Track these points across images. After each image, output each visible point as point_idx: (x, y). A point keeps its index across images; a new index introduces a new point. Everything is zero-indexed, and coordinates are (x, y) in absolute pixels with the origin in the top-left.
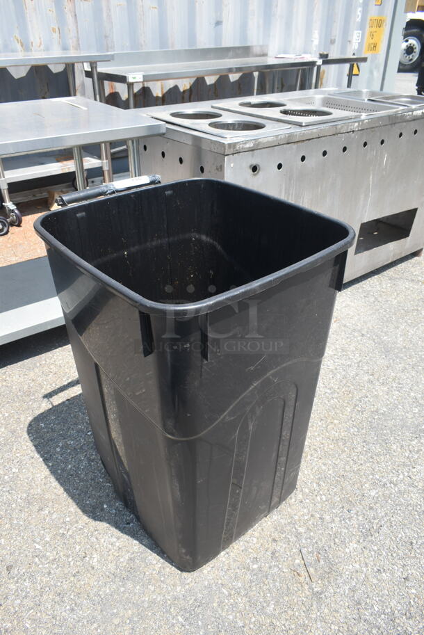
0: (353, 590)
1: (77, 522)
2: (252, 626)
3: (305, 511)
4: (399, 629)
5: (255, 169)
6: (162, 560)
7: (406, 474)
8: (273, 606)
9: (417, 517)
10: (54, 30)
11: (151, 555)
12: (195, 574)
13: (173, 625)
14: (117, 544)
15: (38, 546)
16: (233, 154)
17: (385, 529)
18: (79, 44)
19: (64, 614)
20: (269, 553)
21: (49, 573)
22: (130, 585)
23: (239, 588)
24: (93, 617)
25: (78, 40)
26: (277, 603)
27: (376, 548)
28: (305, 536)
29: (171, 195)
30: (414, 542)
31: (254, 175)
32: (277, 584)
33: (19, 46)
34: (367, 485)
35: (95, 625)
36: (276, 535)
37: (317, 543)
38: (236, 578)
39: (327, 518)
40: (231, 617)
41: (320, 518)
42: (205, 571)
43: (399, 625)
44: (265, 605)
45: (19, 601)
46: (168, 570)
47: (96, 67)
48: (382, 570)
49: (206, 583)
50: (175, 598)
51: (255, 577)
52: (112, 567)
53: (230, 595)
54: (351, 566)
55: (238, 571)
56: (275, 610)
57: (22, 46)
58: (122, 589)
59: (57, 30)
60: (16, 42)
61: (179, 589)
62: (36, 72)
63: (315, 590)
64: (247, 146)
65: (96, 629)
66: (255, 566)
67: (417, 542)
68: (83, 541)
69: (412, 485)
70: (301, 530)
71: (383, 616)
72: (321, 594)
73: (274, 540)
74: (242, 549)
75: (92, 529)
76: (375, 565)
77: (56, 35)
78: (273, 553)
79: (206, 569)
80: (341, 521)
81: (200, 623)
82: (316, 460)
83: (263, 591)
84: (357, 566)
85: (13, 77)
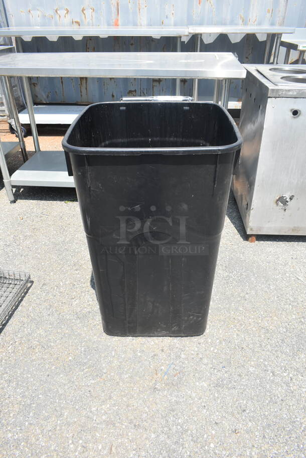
0: (177, 403)
1: (84, 283)
2: (108, 376)
3: (196, 349)
4: (181, 440)
5: (295, 113)
6: (101, 322)
7: (291, 375)
8: (128, 376)
9: (267, 402)
10: (268, 11)
11: (99, 316)
12: (109, 337)
13: (78, 349)
14: (90, 303)
15: (61, 283)
16: (276, 97)
17: (235, 392)
18: (284, 22)
19: (45, 314)
20: (153, 354)
21: (55, 296)
22: (78, 321)
23: (121, 357)
24: (53, 323)
25: (284, 19)
26: (131, 377)
27: (216, 395)
28: (181, 360)
29: (187, 110)
30: (247, 412)
31: (294, 118)
32: (141, 369)
33: (240, 21)
34: (252, 363)
35: (51, 326)
36: (165, 349)
37: (184, 367)
38: (125, 352)
39: (205, 361)
40: (104, 365)
41: (201, 359)
42: (114, 339)
43: (183, 439)
44: (125, 373)
45: (35, 298)
46: (99, 327)
47: (281, 38)
48: (206, 408)
49: (109, 344)
50: (90, 340)
51: (134, 358)
52: (79, 309)
53: (114, 357)
54: (190, 392)
55: (129, 350)
56: (127, 378)
57: (243, 21)
58: (74, 321)
59: (271, 11)
60: (240, 18)
61: (95, 337)
62: (247, 40)
63: (157, 386)
64: (291, 93)
65: (50, 328)
66: (139, 354)
67: (249, 413)
68: (79, 292)
69: (287, 384)
70: (183, 356)
71: (179, 427)
72: (158, 390)
73: (163, 351)
74: (141, 342)
75: (87, 290)
76: (206, 402)
77: (268, 15)
78: (155, 355)
79: (116, 338)
80: (211, 368)
81: (89, 357)
82: (235, 329)
83: (130, 367)
84: (194, 395)
85: (231, 42)
